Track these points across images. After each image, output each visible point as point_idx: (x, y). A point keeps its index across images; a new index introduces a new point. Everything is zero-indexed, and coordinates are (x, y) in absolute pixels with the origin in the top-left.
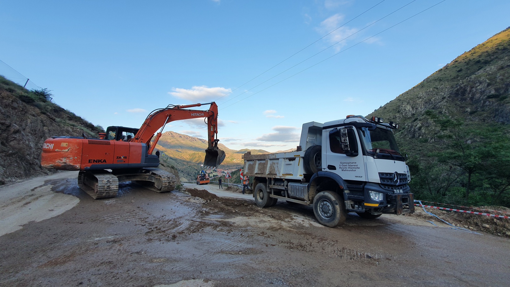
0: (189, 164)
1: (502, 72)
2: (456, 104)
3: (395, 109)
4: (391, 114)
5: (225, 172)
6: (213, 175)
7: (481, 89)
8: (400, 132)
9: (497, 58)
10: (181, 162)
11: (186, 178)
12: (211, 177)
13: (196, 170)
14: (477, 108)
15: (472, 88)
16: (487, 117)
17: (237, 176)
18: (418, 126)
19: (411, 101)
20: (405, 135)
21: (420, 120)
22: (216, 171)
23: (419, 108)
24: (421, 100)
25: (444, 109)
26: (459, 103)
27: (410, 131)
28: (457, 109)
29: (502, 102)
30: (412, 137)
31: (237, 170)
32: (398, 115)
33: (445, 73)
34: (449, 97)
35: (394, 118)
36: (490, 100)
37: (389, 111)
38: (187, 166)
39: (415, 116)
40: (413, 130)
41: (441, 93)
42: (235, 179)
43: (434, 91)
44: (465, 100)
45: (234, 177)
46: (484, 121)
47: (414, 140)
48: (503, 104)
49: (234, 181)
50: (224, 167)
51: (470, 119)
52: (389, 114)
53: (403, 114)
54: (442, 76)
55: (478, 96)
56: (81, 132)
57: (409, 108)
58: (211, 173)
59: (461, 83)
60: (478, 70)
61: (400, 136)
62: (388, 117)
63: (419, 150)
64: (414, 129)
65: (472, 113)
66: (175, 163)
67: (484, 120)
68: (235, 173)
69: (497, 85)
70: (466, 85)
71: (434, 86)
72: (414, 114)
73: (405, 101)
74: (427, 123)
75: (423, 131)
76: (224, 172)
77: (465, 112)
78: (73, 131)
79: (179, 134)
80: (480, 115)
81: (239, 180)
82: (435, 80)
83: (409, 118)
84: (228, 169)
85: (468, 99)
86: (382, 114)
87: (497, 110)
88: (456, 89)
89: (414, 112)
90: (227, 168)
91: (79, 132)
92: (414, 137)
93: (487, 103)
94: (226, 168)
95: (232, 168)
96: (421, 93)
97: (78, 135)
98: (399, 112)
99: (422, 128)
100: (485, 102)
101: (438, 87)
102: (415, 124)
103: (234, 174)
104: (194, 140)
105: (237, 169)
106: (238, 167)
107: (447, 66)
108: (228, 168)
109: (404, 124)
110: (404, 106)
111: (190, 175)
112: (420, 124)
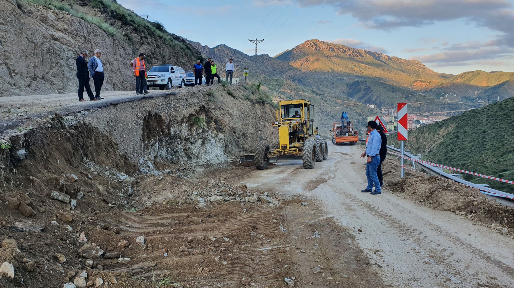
0: (345, 104)
5: (421, 121)
10: (331, 99)
12: (390, 130)
13: (360, 115)
17: (446, 132)
31: (446, 118)
38: (342, 107)
42: (443, 137)
45: (440, 133)
49: (439, 141)
50: (419, 110)
56: (73, 20)
58: (391, 122)
66: (320, 100)
68: (443, 124)
76: (419, 122)
78: (58, 19)
79: (329, 45)
81: (451, 141)
84: (427, 116)
90: (427, 114)
91: (69, 20)
94: (425, 114)
95: (439, 115)
97: (66, 27)
103: (440, 127)
104: (358, 54)
105: (449, 115)
106: (451, 111)
108: (429, 114)
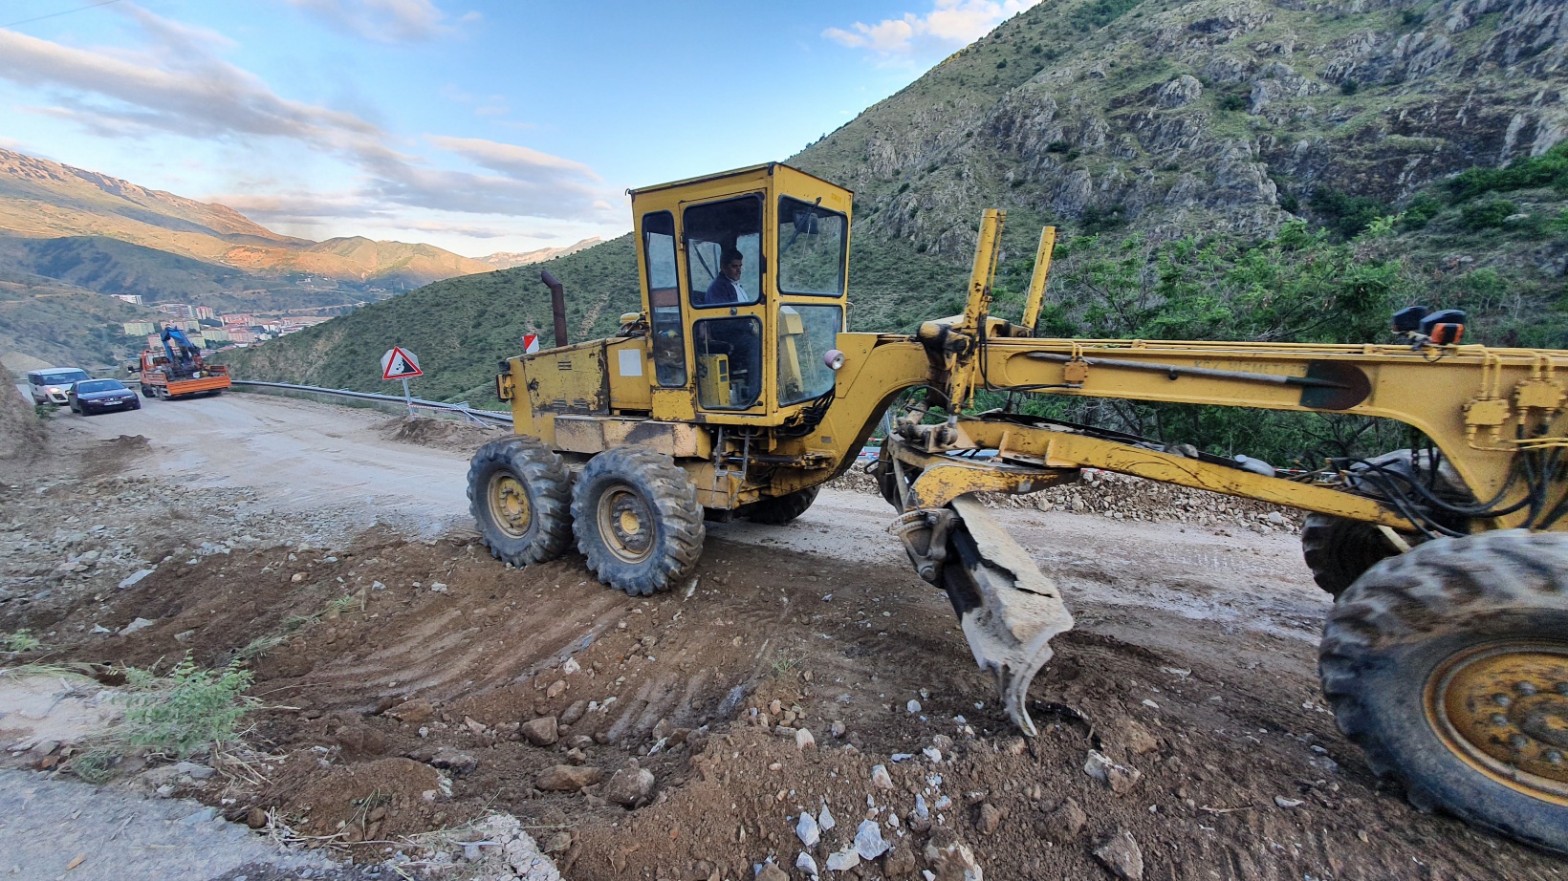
0: (38, 292)
1: (1081, 87)
2: (990, 157)
3: (857, 148)
4: (846, 163)
5: (266, 327)
6: (207, 342)
7: (1040, 124)
8: (869, 220)
9: (1070, 48)
11: (39, 354)
13: (99, 319)
14: (1026, 173)
15: (1026, 117)
16: (1040, 197)
17: (330, 345)
18: (911, 205)
19: (895, 132)
20: (880, 229)
21: (916, 191)
22: (215, 324)
23: (911, 156)
24: (916, 131)
25: (967, 166)
26: (996, 154)
27: (890, 217)
28: (990, 169)
29: (1071, 164)
30: (894, 236)
31: (323, 320)
32: (862, 168)
33: (974, 63)
34: (981, 134)
35: (852, 177)
36: (1052, 155)
37: (842, 155)
39: (900, 177)
40: (897, 215)
41: (959, 121)
42: (326, 354)
43: (946, 111)
44: (1008, 147)
45: (319, 348)
46: (1034, 208)
47: (897, 242)
48: (1071, 171)
50: (259, 307)
51: (1010, 199)
52: (842, 164)
53: (875, 169)
54: (966, 72)
55: (1032, 140)
57: (888, 151)
59: (1007, 99)
60: (1034, 74)
61: (868, 230)
62: (839, 173)
63: (907, 273)
64: (901, 214)
65: (1017, 184)
67: (1034, 204)
68: (321, 332)
69: (1068, 121)
70: (1015, 107)
71: (948, 98)
72: (898, 173)
73: (883, 131)
74: (930, 199)
75: (920, 221)
76: (263, 331)
77: (1004, 180)
80: (1029, 193)
82: (952, 80)
83: (886, 182)
84: (278, 317)
85: (1015, 146)
86: (824, 161)
87: (1058, 184)
88: (996, 114)
89: (898, 166)
90: (275, 312)
92: (899, 236)
93: (1046, 164)
94: (272, 313)
95: (303, 314)
96: (919, 113)
98: (865, 160)
99: (919, 213)
100: (1042, 160)
101: (956, 101)
102: (904, 201)
103: (316, 336)
105: (325, 315)
106: (327, 308)
107: (977, 43)
108: (281, 313)
109: (875, 197)
110: (878, 144)
111: (65, 343)
112: (915, 203)
